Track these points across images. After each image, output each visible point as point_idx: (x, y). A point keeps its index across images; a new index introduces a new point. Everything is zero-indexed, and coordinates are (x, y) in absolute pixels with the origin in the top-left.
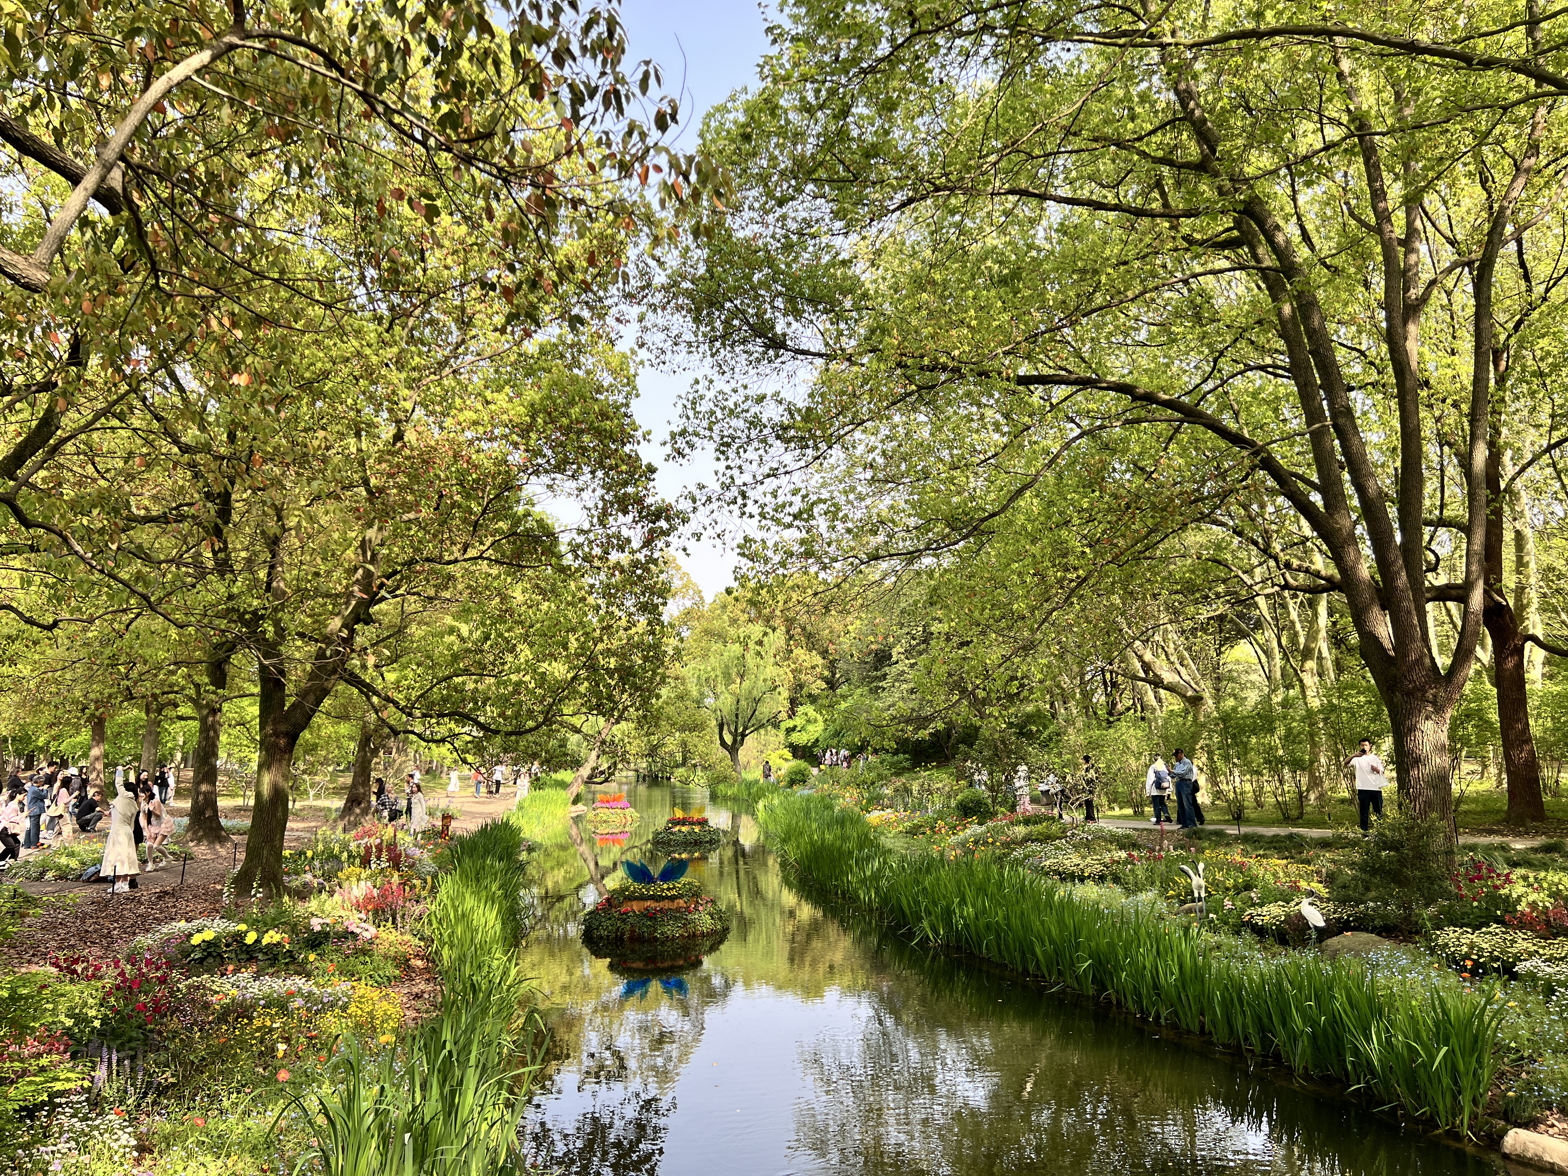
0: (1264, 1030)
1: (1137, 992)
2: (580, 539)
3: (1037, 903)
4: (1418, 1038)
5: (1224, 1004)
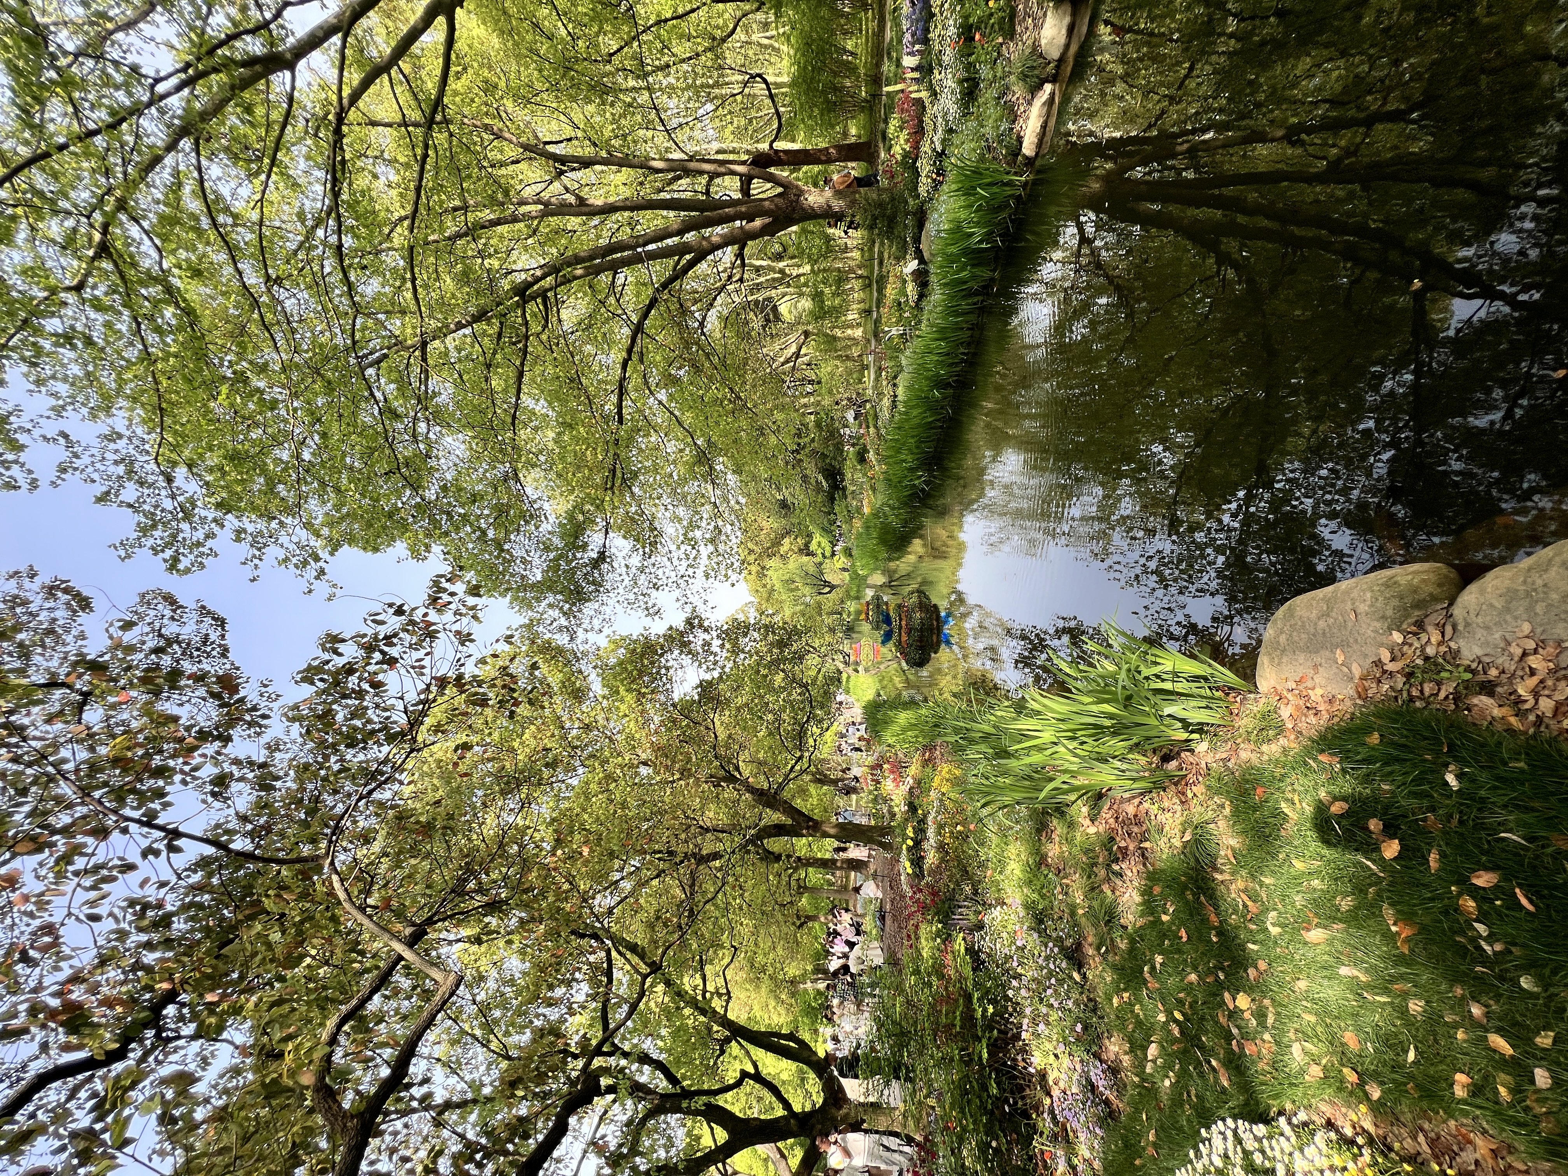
1: (951, 365)
2: (704, 667)
4: (971, 206)
5: (956, 316)
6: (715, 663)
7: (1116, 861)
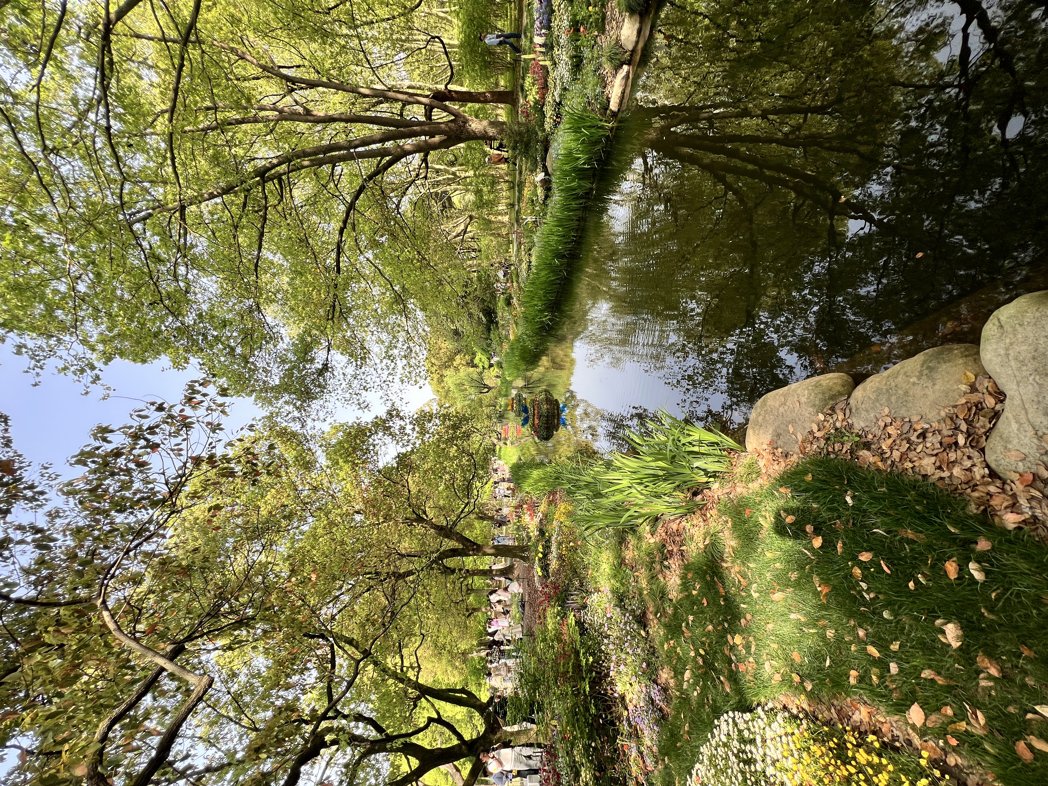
0: (577, 197)
1: (566, 243)
2: (401, 444)
3: (538, 278)
4: (578, 140)
5: (569, 211)
6: (408, 441)
7: (666, 559)
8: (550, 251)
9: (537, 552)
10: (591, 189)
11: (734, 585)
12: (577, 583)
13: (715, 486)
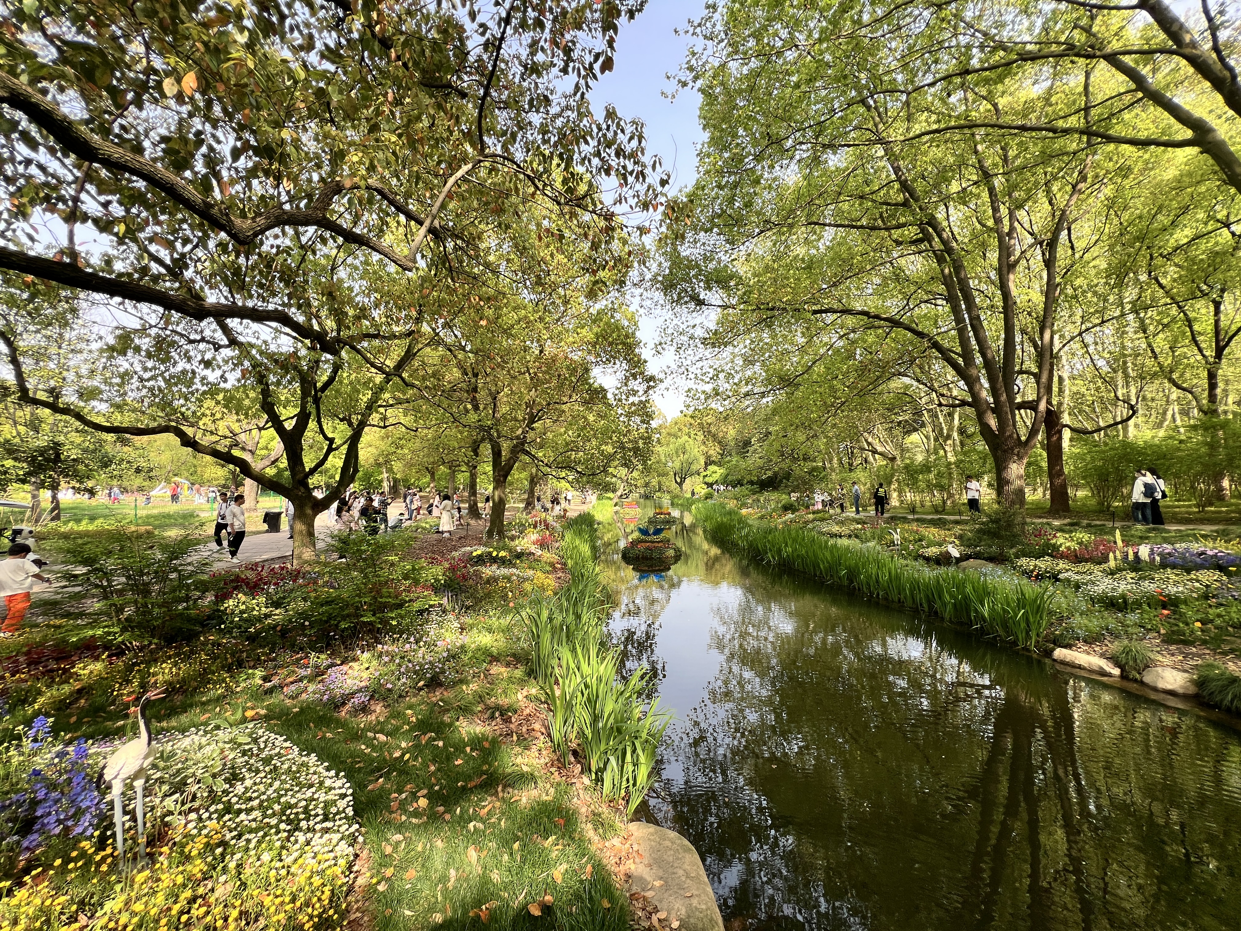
0: (930, 602)
1: (868, 584)
2: (617, 392)
3: (820, 547)
4: (1008, 605)
5: (910, 590)
6: (620, 400)
7: (502, 715)
8: (857, 565)
9: (498, 549)
10: (942, 619)
11: (481, 800)
12: (469, 603)
13: (586, 781)
